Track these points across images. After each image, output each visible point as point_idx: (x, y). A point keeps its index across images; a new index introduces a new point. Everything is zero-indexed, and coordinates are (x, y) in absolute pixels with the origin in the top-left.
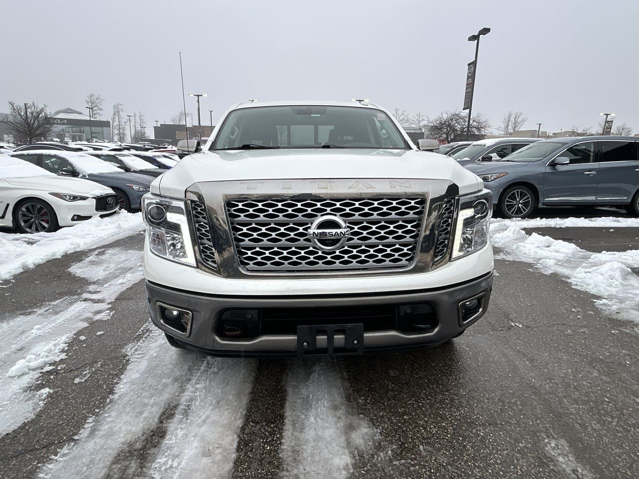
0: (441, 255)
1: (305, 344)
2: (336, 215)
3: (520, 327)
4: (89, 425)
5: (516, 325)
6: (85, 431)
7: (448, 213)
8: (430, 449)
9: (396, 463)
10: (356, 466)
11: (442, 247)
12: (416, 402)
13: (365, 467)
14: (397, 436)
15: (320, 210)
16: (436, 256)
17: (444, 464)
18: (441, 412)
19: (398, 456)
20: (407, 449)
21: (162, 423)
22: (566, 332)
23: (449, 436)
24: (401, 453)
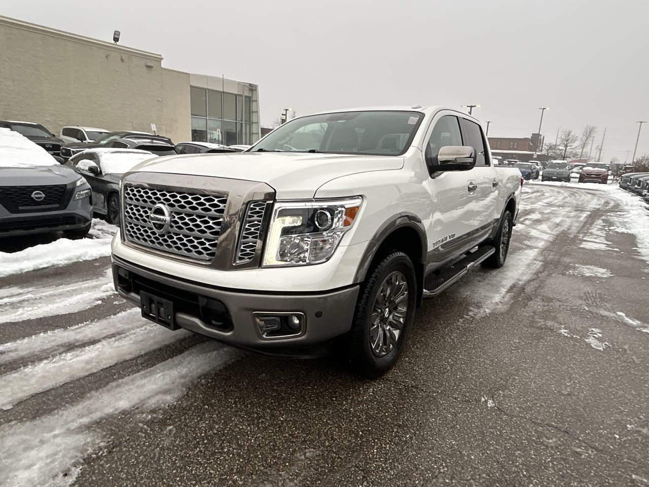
0: (248, 258)
1: (145, 307)
3: (489, 406)
4: (82, 325)
5: (486, 402)
6: (77, 326)
7: (257, 216)
8: (174, 432)
9: (141, 425)
10: (124, 412)
11: (250, 251)
12: (235, 403)
13: (126, 414)
14: (176, 413)
15: (158, 199)
16: (240, 259)
17: (161, 446)
18: (233, 419)
19: (150, 423)
20: (163, 423)
21: (104, 338)
22: (545, 439)
23: (203, 435)
24: (156, 422)
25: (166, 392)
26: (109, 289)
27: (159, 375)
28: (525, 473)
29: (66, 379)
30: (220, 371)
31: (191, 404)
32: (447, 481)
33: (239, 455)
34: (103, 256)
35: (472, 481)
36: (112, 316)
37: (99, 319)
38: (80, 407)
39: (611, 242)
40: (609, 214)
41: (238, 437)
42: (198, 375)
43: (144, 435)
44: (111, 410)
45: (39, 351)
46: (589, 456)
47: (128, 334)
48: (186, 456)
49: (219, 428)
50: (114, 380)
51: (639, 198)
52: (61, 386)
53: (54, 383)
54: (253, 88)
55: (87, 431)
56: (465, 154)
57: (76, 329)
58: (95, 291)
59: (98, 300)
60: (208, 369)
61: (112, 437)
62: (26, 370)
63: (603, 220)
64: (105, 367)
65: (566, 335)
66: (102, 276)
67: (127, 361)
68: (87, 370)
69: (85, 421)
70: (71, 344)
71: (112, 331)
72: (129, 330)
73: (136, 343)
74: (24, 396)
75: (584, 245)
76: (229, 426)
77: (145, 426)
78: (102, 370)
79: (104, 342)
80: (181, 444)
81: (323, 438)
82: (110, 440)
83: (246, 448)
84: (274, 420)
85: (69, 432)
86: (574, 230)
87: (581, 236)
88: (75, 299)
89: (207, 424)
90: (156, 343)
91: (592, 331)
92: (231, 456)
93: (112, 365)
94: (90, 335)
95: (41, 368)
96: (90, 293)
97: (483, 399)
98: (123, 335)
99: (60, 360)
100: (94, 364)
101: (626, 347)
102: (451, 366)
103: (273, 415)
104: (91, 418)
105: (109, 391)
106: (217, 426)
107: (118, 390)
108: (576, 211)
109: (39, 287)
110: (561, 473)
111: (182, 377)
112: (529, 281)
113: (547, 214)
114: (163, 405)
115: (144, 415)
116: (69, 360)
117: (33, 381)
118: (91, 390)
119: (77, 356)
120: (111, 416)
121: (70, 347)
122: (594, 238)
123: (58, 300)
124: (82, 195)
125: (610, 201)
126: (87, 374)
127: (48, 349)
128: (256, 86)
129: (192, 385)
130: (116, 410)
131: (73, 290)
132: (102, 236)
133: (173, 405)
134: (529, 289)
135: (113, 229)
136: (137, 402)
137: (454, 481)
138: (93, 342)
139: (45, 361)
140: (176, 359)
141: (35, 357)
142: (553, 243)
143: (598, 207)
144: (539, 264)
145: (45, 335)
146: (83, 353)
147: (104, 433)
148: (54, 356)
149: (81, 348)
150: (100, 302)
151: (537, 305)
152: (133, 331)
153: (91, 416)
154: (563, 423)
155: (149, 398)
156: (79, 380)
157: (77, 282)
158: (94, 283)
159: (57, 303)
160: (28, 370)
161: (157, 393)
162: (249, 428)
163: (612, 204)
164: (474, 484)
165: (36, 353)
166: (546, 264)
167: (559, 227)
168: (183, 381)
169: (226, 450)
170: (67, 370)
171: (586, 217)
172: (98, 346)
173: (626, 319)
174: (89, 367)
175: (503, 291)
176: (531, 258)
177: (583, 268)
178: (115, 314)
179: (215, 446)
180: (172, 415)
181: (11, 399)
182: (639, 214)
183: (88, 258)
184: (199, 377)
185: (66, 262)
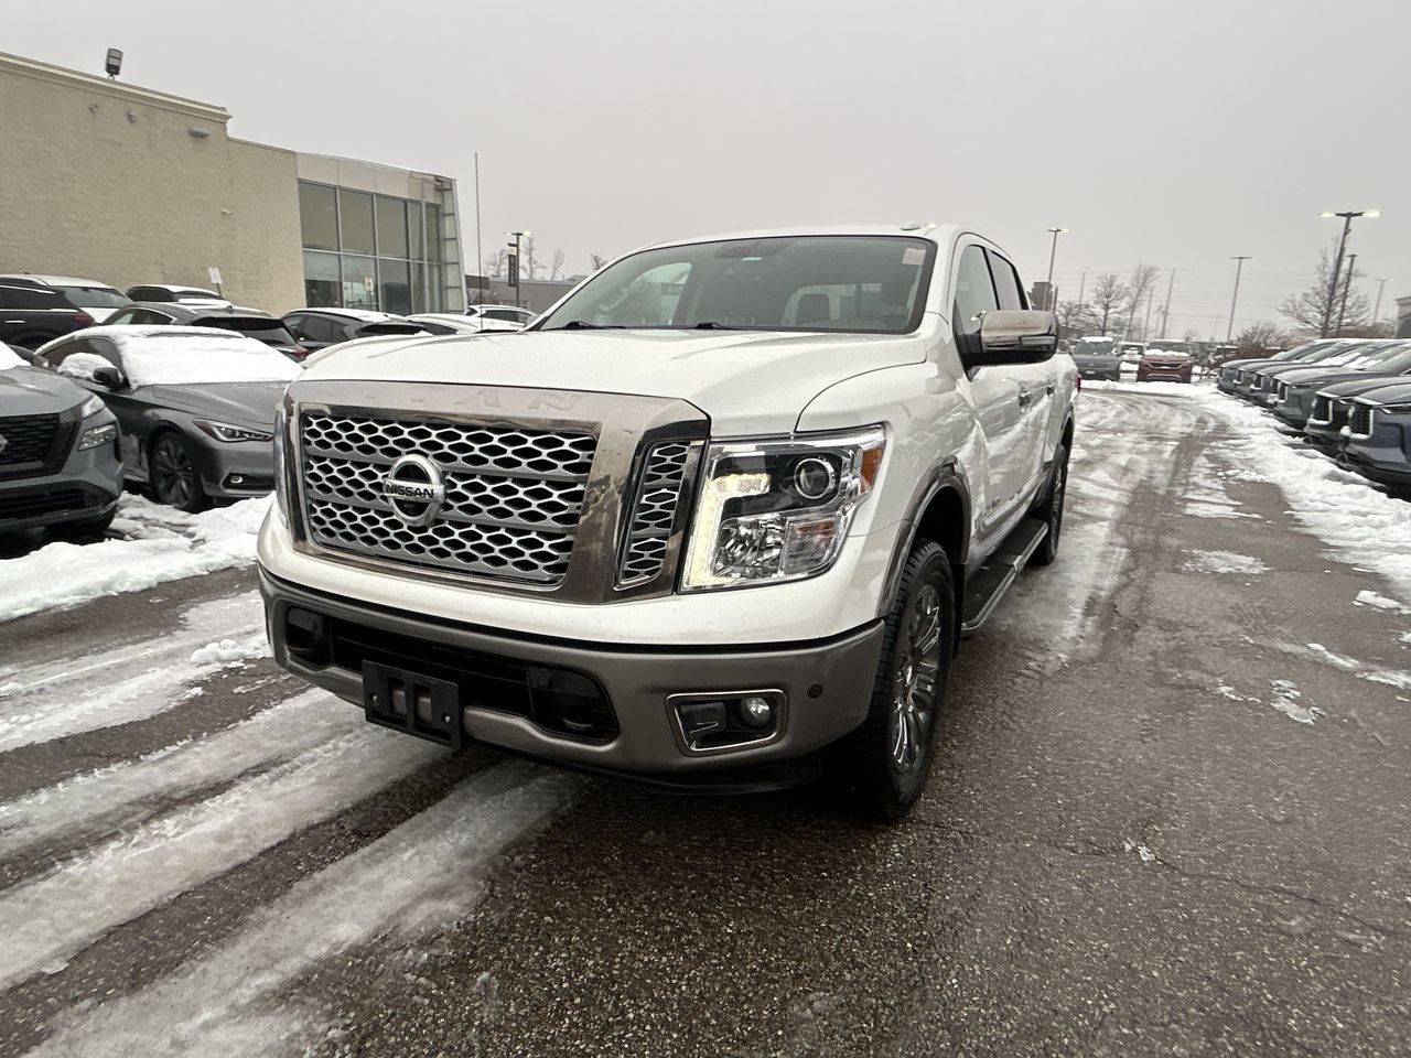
0: (647, 573)
1: (375, 697)
2: (426, 456)
3: (1144, 859)
4: (174, 748)
5: (1135, 851)
6: (161, 754)
7: (668, 477)
8: (496, 987)
9: (409, 976)
10: (355, 951)
11: (651, 555)
12: (611, 903)
13: (364, 958)
14: (482, 940)
15: (407, 443)
16: (628, 575)
17: (477, 1023)
18: (620, 941)
19: (433, 970)
20: (462, 968)
21: (240, 776)
22: (1278, 919)
23: (565, 985)
24: (443, 968)
25: (440, 893)
26: (211, 658)
27: (409, 854)
28: (1270, 997)
29: (180, 883)
30: (547, 831)
31: (511, 916)
32: (1125, 1031)
33: (664, 1023)
34: (164, 579)
35: (1174, 1026)
36: (242, 723)
37: (212, 731)
38: (242, 947)
39: (1239, 500)
40: (1213, 444)
41: (648, 981)
42: (501, 846)
43: (427, 1001)
44: (324, 949)
45: (87, 821)
46: (1376, 948)
47: (296, 762)
48: (545, 1041)
49: (596, 964)
50: (302, 875)
51: (1258, 410)
52: (174, 902)
53: (154, 895)
54: (443, 186)
55: (283, 1006)
56: (1039, 328)
57: (162, 760)
58: (175, 664)
59: (192, 687)
60: (519, 831)
61: (352, 1015)
62: (71, 870)
63: (1206, 456)
64: (267, 845)
65: (1233, 697)
66: (179, 627)
67: (314, 827)
68: (227, 857)
69: (269, 980)
70: (164, 797)
71: (255, 757)
72: (295, 753)
73: (322, 782)
74: (90, 936)
75: (1191, 510)
76: (617, 960)
77: (422, 980)
78: (261, 854)
79: (245, 786)
80: (522, 1013)
81: (835, 964)
82: (348, 1021)
83: (675, 1007)
84: (713, 935)
85: (238, 1013)
86: (1161, 479)
87: (1179, 491)
88: (131, 687)
89: (565, 959)
90: (371, 778)
91: (1279, 685)
92: (648, 1027)
93: (282, 839)
94: (204, 772)
95: (109, 861)
96: (166, 671)
97: (1128, 847)
98: (286, 766)
99: (151, 838)
100: (240, 841)
101: (1353, 714)
102: (1037, 779)
103: (706, 924)
104: (283, 973)
105: (299, 902)
106: (591, 963)
107: (321, 899)
108: (1150, 439)
109: (26, 663)
110: (1337, 989)
111: (467, 853)
112: (1119, 589)
113: (1098, 447)
114: (444, 925)
115: (410, 952)
116: (173, 837)
117: (99, 896)
118: (252, 904)
119: (191, 825)
120: (328, 962)
121: (164, 804)
122: (1207, 494)
123: (88, 693)
124: (96, 437)
125: (1207, 418)
126: (228, 866)
127: (106, 815)
128: (450, 182)
129: (495, 868)
130: (336, 946)
131: (120, 666)
132: (145, 532)
133: (468, 923)
134: (1125, 605)
135: (168, 515)
136: (379, 922)
137: (1138, 1030)
138: (218, 788)
139: (114, 845)
140: (436, 812)
141: (84, 836)
142: (1130, 506)
143: (1189, 430)
144: (1122, 554)
145: (89, 780)
146: (202, 816)
147: (329, 1006)
148: (131, 829)
149: (192, 804)
150: (198, 691)
151: (1152, 639)
152: (306, 755)
153: (278, 967)
154: (1298, 881)
155: (404, 911)
156: (212, 882)
157: (120, 645)
158: (163, 645)
159: (89, 699)
160: (77, 868)
161: (420, 899)
162: (664, 959)
163: (1212, 424)
164: (1179, 1031)
165: (82, 826)
166: (1135, 552)
167: (1130, 475)
168: (468, 863)
169: (631, 1016)
170: (175, 861)
171: (1173, 452)
172: (233, 796)
173: (1331, 656)
174: (227, 848)
175: (1077, 611)
176: (1100, 541)
177: (1209, 557)
178: (247, 718)
179: (603, 1010)
180: (476, 948)
181: (56, 945)
182: (1270, 443)
183: (128, 587)
184: (505, 852)
185: (78, 599)
